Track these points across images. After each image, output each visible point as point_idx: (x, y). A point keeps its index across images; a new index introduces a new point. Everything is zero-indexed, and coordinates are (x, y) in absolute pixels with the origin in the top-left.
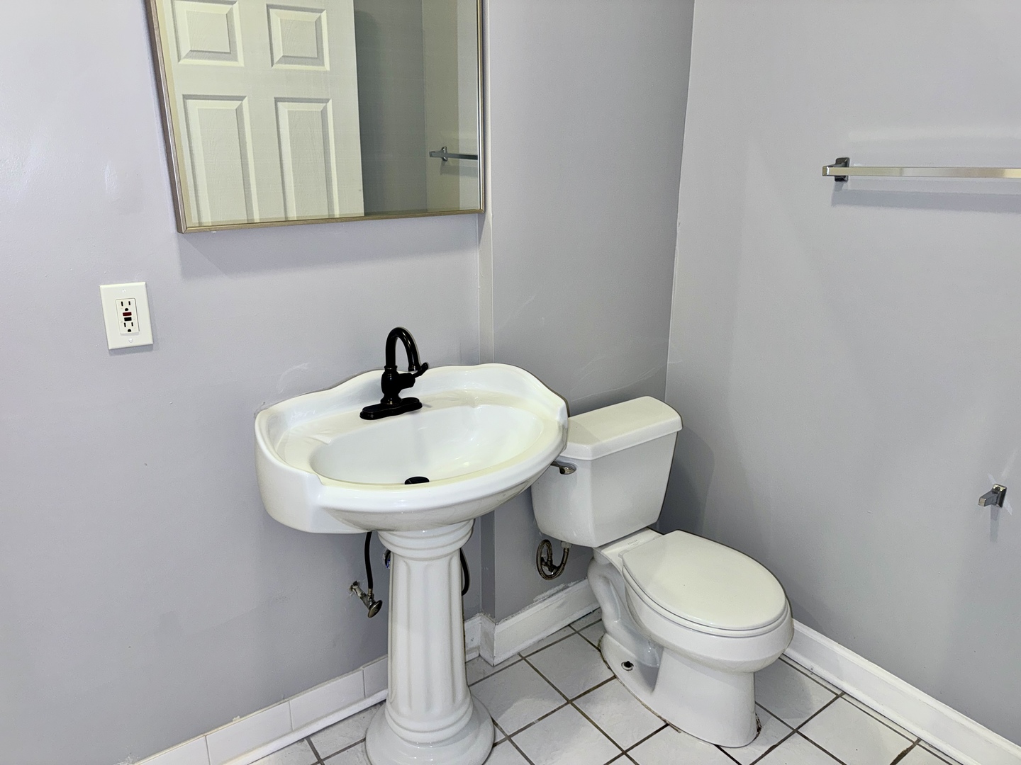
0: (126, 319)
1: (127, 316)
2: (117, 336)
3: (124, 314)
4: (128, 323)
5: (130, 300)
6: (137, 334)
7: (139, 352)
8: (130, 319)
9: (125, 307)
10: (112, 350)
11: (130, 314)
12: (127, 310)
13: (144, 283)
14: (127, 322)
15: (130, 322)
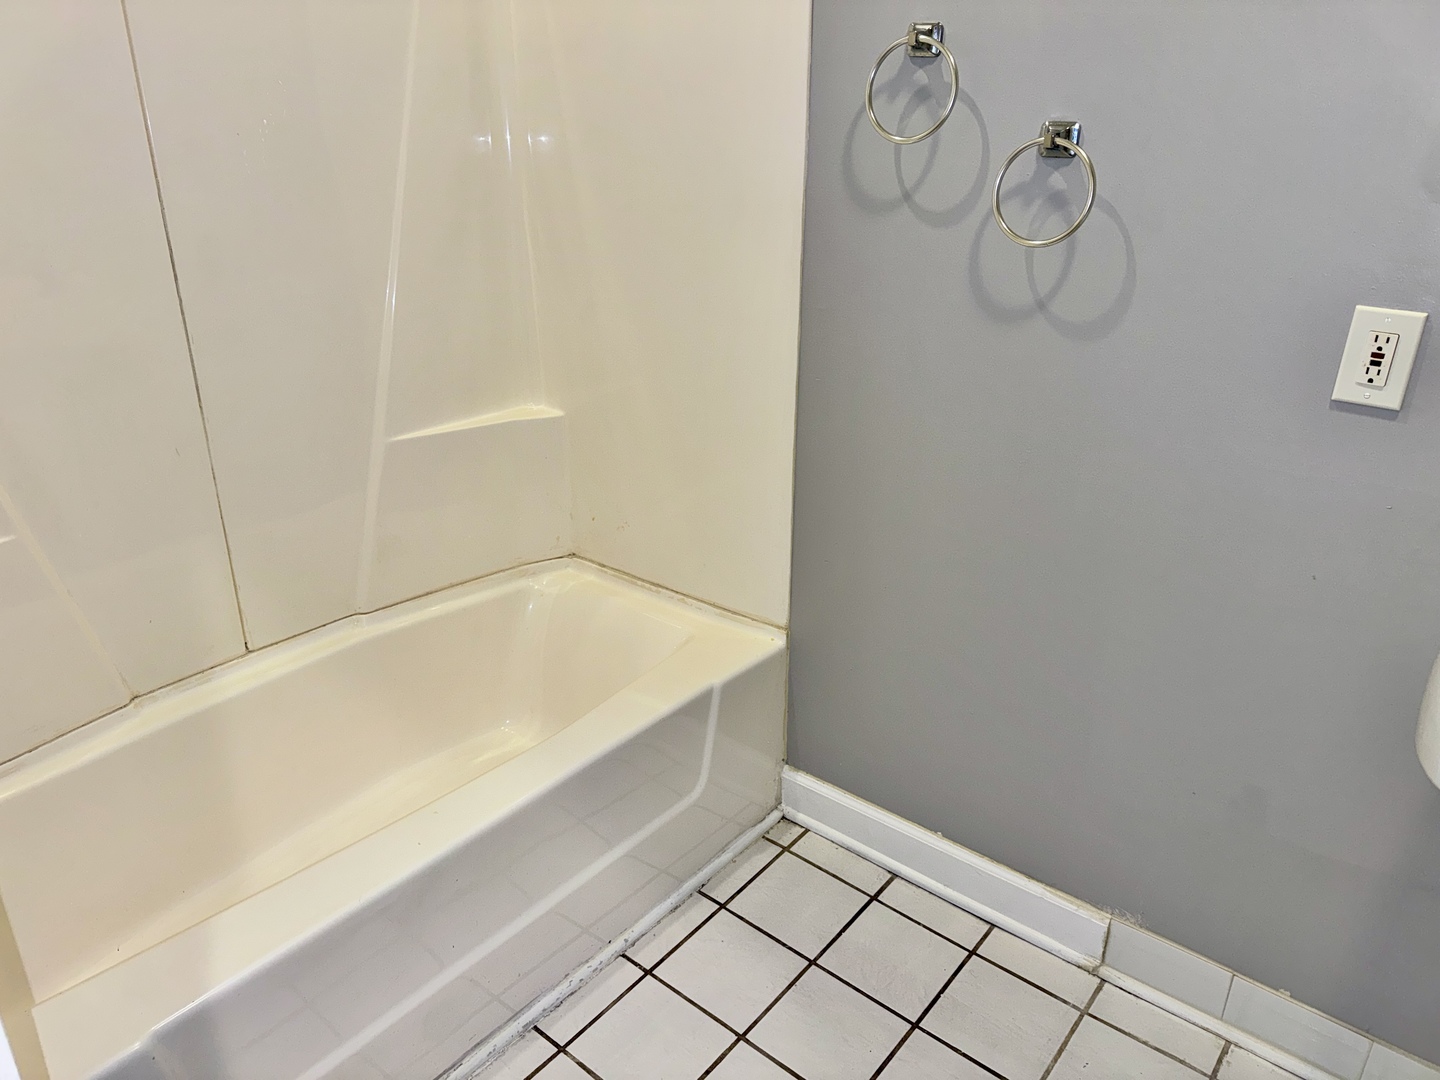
0: (1373, 363)
1: (1377, 358)
2: (1350, 384)
3: (1374, 355)
4: (1374, 369)
5: (1390, 336)
6: (1380, 388)
7: (1372, 416)
8: (1378, 364)
9: (1378, 345)
10: (1335, 401)
11: (1382, 356)
12: (1380, 349)
13: (1426, 314)
14: (1371, 367)
15: (1377, 368)
